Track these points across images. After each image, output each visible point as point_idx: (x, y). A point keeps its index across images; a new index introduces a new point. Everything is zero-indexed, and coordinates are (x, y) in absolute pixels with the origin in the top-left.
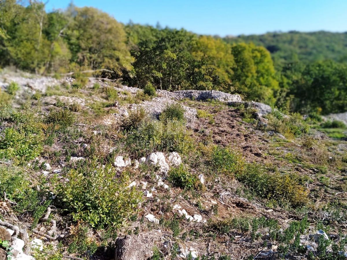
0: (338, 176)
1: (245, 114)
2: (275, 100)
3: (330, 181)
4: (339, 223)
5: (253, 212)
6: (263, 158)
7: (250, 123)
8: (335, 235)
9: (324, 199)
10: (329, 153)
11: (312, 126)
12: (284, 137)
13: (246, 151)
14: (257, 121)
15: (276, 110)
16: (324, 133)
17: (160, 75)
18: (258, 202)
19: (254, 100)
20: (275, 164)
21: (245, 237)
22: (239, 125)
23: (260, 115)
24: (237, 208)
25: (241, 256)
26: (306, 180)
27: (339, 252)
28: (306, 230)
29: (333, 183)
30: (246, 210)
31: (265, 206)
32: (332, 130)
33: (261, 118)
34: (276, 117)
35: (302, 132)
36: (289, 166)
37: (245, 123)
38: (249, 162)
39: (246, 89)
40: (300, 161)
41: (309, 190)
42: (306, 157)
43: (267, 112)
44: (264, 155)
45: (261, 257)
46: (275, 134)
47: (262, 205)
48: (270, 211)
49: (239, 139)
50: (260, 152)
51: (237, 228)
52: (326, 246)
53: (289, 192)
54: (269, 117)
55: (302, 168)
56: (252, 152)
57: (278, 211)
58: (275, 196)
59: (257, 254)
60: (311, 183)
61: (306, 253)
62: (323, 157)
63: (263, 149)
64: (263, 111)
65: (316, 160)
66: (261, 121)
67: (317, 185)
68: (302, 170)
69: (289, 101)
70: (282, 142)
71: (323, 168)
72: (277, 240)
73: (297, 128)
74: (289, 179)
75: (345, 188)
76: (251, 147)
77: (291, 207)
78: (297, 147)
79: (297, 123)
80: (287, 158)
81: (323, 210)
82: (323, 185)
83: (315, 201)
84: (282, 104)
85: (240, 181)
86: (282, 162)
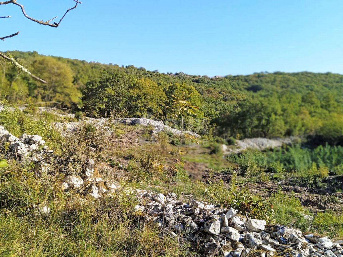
17: (103, 106)
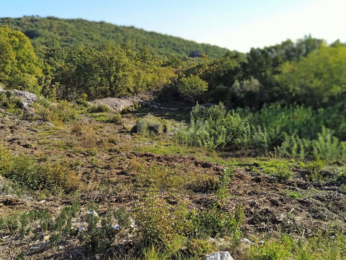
0: (106, 156)
1: (8, 104)
2: (40, 88)
3: (100, 162)
4: (109, 199)
5: (23, 208)
6: (33, 148)
7: (15, 114)
8: (104, 211)
9: (95, 179)
10: (97, 136)
11: (80, 111)
12: (53, 125)
13: (14, 144)
14: (22, 111)
15: (42, 98)
16: (91, 117)
18: (29, 195)
19: (17, 89)
20: (46, 154)
21: (14, 236)
22: (2, 117)
23: (25, 104)
24: (5, 207)
25: (10, 256)
26: (78, 165)
27: (107, 225)
28: (78, 213)
29: (102, 163)
30: (16, 206)
31: (37, 198)
32: (98, 114)
33: (27, 107)
34: (43, 105)
35: (71, 119)
36: (60, 153)
37: (10, 114)
38: (17, 155)
39: (7, 77)
40: (71, 147)
41: (81, 173)
42: (76, 142)
43: (33, 100)
44: (33, 146)
45: (33, 252)
46: (44, 123)
47: (33, 197)
48: (42, 202)
49: (4, 131)
50: (29, 143)
51: (5, 228)
52: (96, 223)
53: (61, 180)
54: (35, 106)
55: (73, 153)
56: (20, 144)
57: (51, 200)
58: (47, 186)
59: (28, 250)
60: (82, 166)
61: (78, 234)
62: (92, 140)
63: (32, 139)
64: (28, 99)
65: (86, 144)
66: (27, 110)
67: (88, 167)
68: (74, 155)
69: (55, 89)
70: (51, 131)
71: (92, 150)
72: (48, 230)
73: (65, 114)
74: (61, 166)
75: (113, 166)
76: (18, 139)
77: (65, 194)
78: (67, 134)
79: (65, 110)
80: (58, 145)
81: (95, 189)
82: (94, 167)
83: (88, 183)
84: (48, 92)
85: (7, 177)
86: (53, 150)
